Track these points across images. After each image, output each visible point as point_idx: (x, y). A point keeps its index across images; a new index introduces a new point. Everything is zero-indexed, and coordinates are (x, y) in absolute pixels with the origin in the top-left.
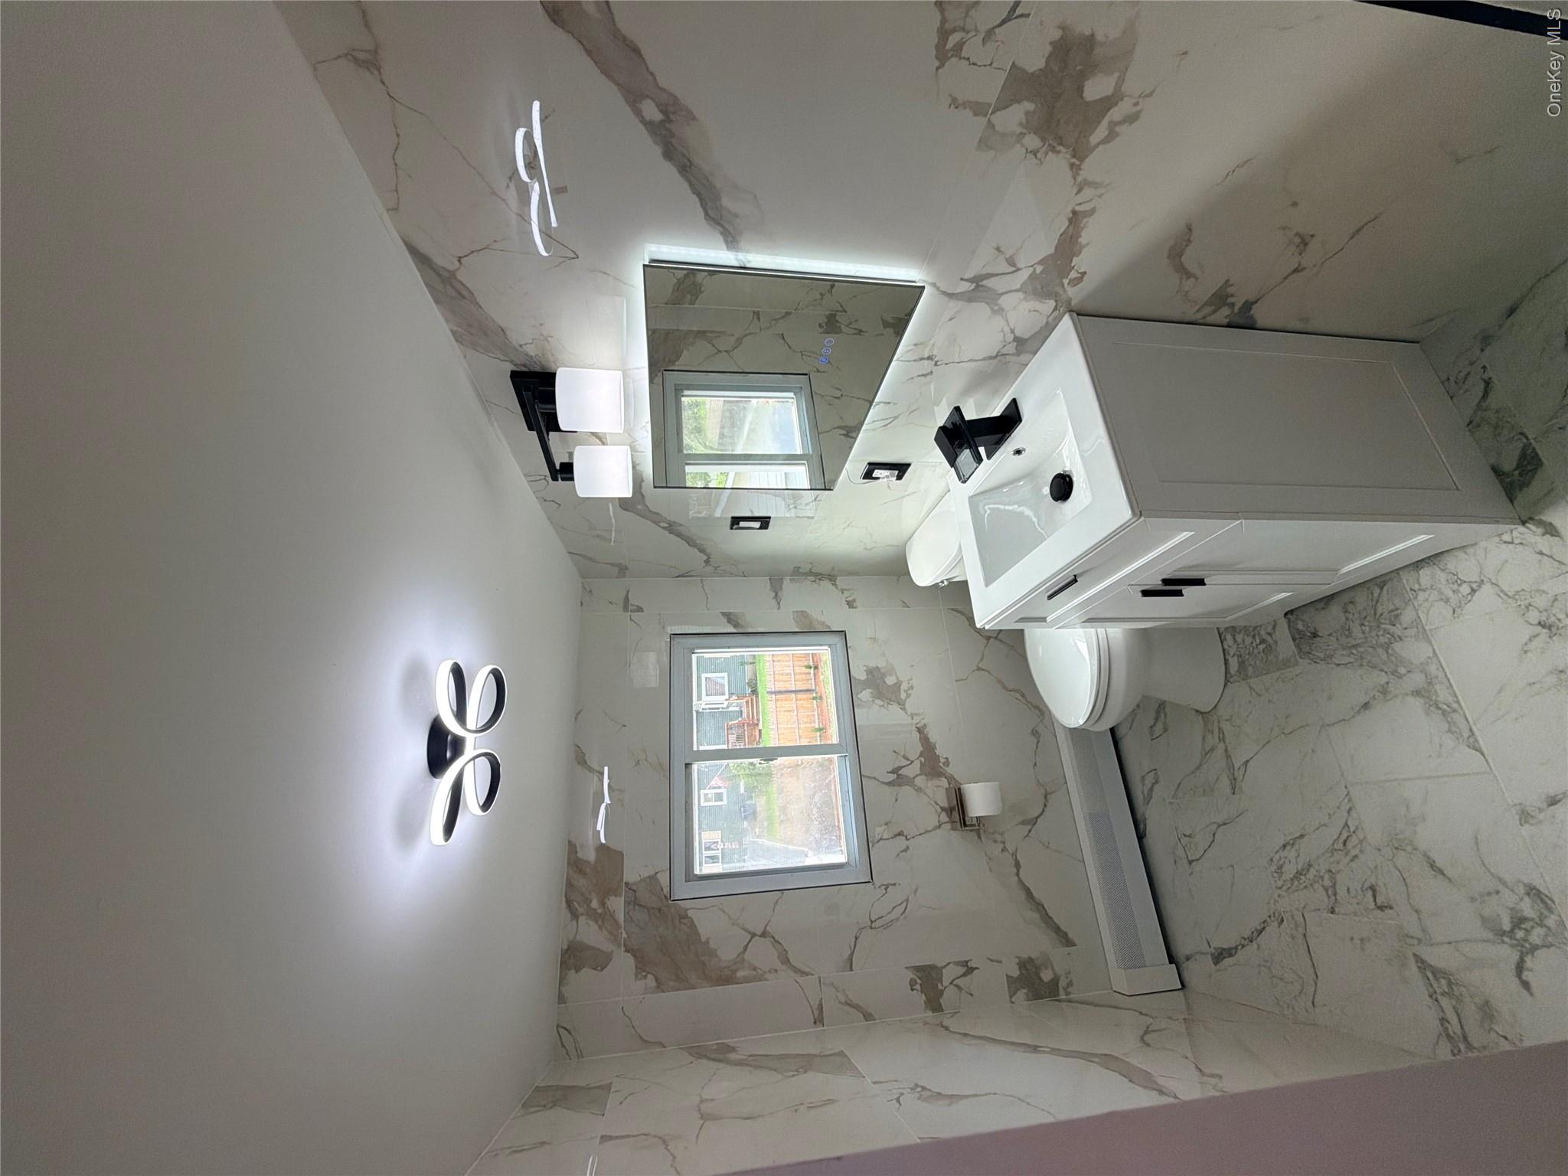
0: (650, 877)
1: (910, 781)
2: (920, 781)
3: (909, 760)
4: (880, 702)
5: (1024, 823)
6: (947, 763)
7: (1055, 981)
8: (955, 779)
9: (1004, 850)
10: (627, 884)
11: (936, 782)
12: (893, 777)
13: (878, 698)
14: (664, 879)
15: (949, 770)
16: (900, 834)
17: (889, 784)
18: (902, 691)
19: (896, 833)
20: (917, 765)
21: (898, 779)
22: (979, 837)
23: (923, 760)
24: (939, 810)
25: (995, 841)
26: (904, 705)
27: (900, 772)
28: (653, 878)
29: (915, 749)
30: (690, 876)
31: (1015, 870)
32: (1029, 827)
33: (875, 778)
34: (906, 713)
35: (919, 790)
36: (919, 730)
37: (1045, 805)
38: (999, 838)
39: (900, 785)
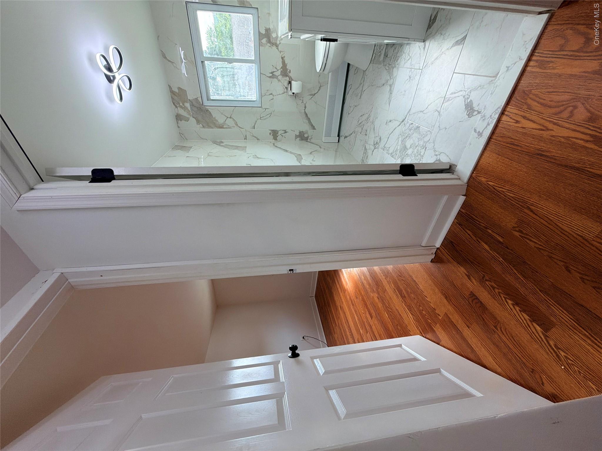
0: (196, 99)
1: (276, 77)
2: (280, 77)
3: (277, 69)
4: (269, 44)
5: (311, 95)
6: (290, 72)
7: (308, 137)
8: (291, 78)
9: (303, 102)
10: (189, 100)
11: (285, 78)
12: (271, 75)
13: (269, 43)
14: (200, 100)
15: (290, 75)
16: (271, 94)
17: (270, 77)
18: (278, 40)
19: (270, 93)
20: (279, 72)
21: (273, 76)
22: (296, 98)
23: (282, 70)
24: (285, 88)
25: (300, 100)
26: (278, 47)
27: (274, 73)
28: (197, 99)
29: (280, 65)
30: (208, 99)
31: (304, 109)
32: (312, 96)
33: (265, 75)
34: (278, 50)
35: (279, 80)
36: (282, 58)
37: (319, 90)
38: (301, 99)
39: (273, 78)
